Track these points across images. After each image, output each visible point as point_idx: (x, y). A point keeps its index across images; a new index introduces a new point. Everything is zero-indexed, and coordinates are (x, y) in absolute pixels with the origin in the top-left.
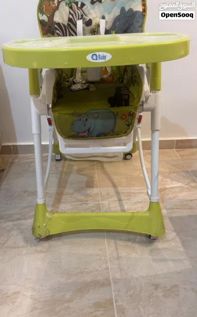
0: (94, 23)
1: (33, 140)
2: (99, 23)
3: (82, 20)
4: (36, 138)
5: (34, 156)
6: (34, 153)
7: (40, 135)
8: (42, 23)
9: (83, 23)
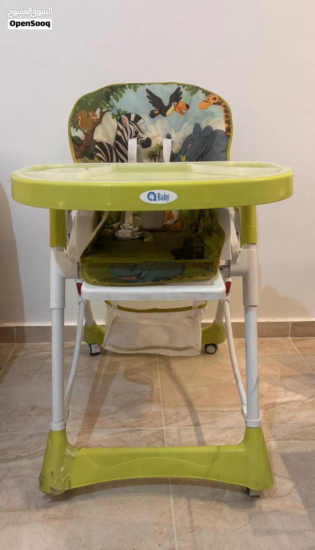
0: (154, 144)
1: (50, 319)
2: (161, 143)
3: (136, 139)
4: (55, 315)
5: (51, 345)
6: (50, 340)
7: (62, 310)
8: (75, 141)
9: (138, 143)
